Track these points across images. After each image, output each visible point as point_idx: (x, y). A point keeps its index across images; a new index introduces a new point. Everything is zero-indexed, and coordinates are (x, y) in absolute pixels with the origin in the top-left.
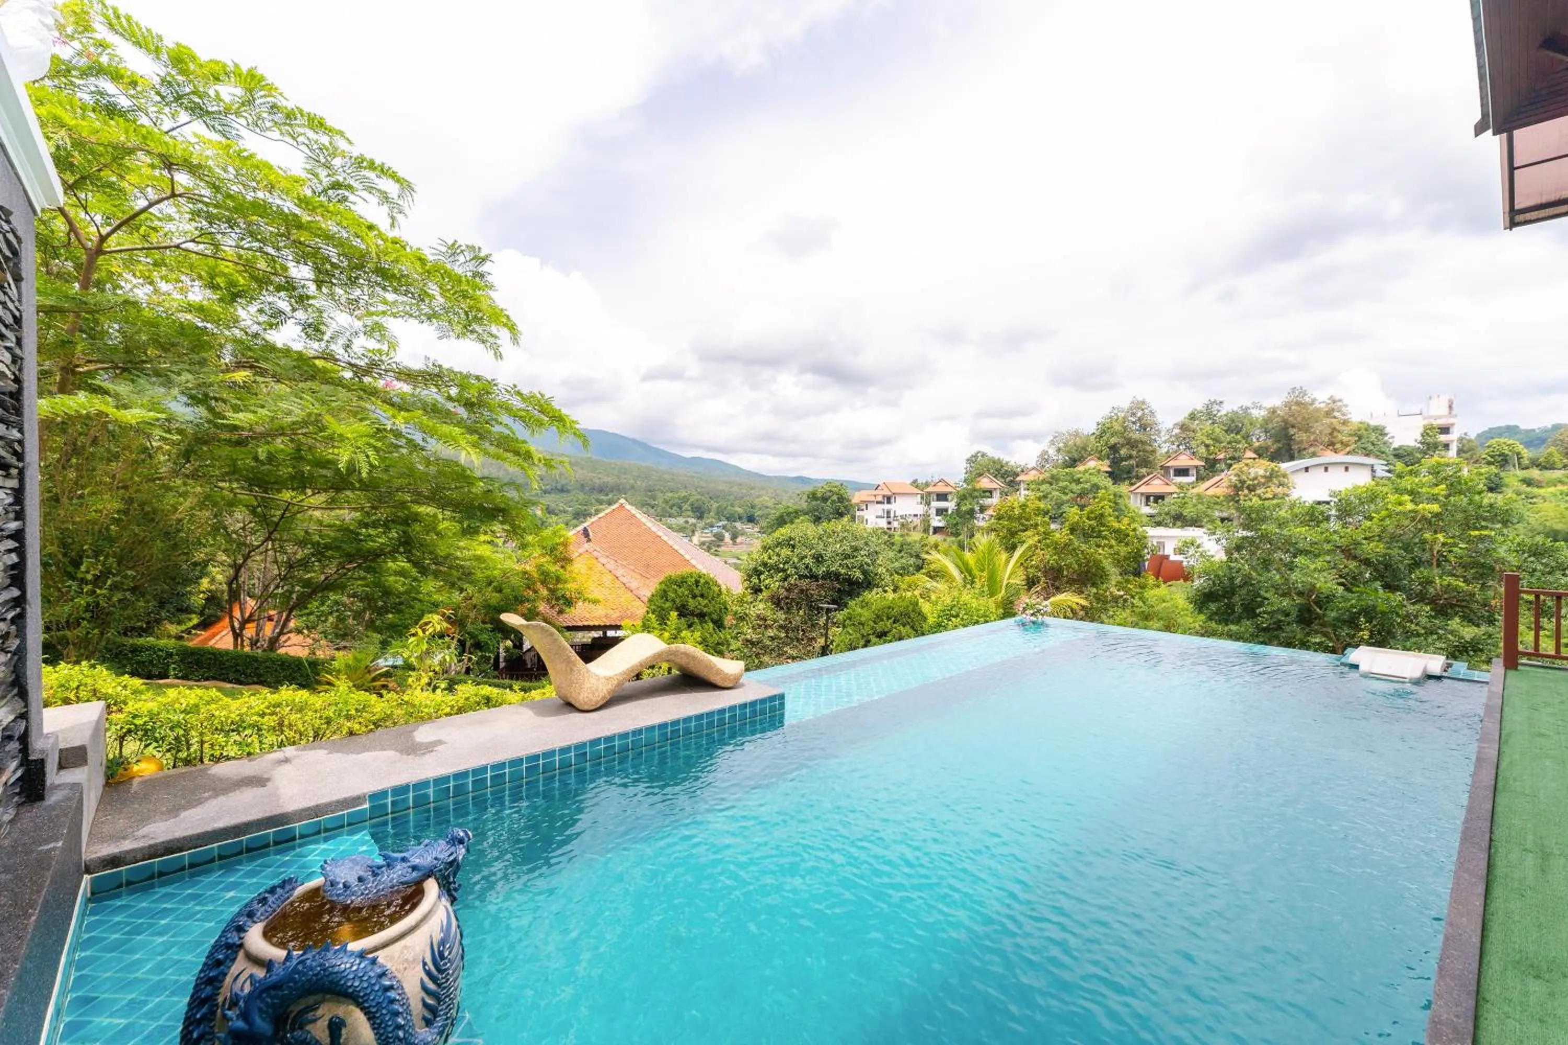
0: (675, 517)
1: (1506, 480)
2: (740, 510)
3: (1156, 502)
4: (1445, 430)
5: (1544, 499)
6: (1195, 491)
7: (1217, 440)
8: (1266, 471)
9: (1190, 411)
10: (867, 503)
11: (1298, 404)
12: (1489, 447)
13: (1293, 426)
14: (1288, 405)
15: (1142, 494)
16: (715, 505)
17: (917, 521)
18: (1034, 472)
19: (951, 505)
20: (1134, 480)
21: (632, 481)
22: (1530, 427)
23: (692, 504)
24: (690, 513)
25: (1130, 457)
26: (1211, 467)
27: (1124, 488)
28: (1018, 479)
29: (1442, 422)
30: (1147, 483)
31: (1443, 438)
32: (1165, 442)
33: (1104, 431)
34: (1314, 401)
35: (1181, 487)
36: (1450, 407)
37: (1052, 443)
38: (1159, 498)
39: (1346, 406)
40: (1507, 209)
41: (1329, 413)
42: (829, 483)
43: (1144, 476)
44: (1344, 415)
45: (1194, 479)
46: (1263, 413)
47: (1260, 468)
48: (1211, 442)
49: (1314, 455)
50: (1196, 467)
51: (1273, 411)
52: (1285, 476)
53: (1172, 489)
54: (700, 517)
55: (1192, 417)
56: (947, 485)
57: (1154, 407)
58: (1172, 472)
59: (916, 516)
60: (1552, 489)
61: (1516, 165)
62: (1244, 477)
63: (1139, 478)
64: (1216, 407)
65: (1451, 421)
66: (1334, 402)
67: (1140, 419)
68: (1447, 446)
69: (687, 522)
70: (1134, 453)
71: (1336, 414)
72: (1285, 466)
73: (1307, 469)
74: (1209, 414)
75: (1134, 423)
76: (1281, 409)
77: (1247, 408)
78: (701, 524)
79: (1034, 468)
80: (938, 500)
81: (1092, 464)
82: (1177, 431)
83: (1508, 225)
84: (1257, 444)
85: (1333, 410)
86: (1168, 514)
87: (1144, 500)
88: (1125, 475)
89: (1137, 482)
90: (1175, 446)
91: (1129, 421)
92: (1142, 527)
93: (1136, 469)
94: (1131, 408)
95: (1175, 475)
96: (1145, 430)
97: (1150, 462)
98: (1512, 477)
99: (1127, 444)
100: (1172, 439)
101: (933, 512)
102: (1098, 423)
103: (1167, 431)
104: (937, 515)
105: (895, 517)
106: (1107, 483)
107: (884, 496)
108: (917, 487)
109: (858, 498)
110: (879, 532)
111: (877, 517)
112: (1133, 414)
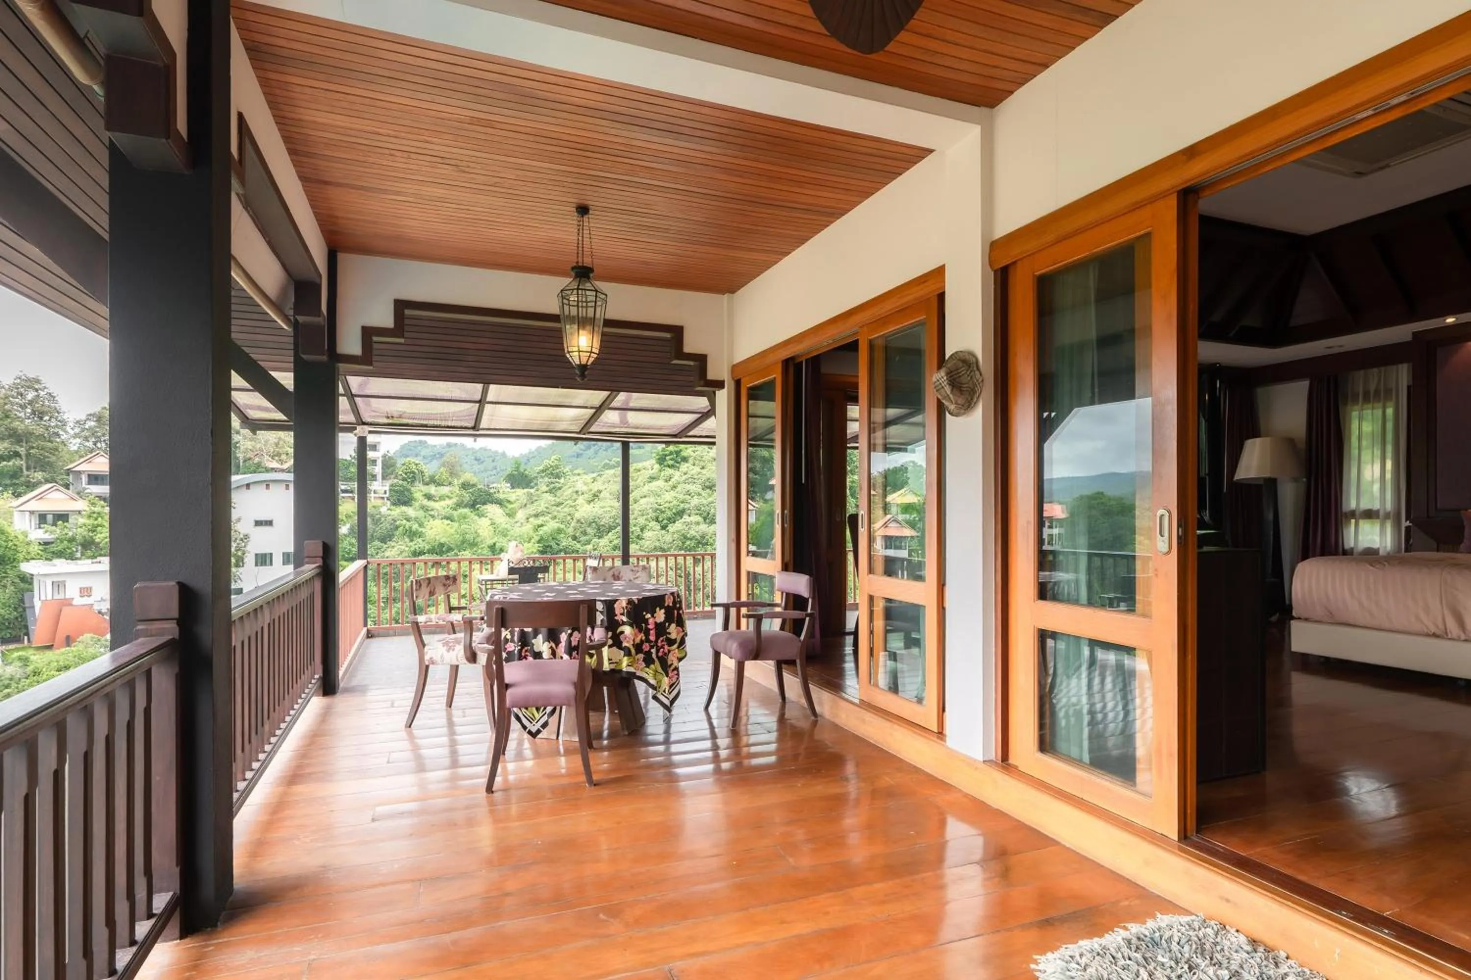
1: (415, 495)
3: (54, 523)
4: (374, 447)
12: (403, 464)
15: (32, 512)
20: (21, 489)
25: (17, 455)
30: (40, 497)
32: (75, 436)
35: (96, 501)
38: (62, 517)
43: (39, 485)
58: (84, 478)
63: (31, 486)
67: (30, 402)
68: (376, 462)
70: (22, 451)
86: (72, 540)
87: (35, 520)
88: (8, 482)
89: (25, 493)
90: (90, 444)
91: (12, 404)
92: (28, 560)
93: (25, 473)
94: (16, 386)
95: (89, 483)
96: (41, 418)
97: (51, 464)
98: (418, 491)
99: (10, 436)
100: (85, 434)
103: (77, 422)
112: (20, 394)
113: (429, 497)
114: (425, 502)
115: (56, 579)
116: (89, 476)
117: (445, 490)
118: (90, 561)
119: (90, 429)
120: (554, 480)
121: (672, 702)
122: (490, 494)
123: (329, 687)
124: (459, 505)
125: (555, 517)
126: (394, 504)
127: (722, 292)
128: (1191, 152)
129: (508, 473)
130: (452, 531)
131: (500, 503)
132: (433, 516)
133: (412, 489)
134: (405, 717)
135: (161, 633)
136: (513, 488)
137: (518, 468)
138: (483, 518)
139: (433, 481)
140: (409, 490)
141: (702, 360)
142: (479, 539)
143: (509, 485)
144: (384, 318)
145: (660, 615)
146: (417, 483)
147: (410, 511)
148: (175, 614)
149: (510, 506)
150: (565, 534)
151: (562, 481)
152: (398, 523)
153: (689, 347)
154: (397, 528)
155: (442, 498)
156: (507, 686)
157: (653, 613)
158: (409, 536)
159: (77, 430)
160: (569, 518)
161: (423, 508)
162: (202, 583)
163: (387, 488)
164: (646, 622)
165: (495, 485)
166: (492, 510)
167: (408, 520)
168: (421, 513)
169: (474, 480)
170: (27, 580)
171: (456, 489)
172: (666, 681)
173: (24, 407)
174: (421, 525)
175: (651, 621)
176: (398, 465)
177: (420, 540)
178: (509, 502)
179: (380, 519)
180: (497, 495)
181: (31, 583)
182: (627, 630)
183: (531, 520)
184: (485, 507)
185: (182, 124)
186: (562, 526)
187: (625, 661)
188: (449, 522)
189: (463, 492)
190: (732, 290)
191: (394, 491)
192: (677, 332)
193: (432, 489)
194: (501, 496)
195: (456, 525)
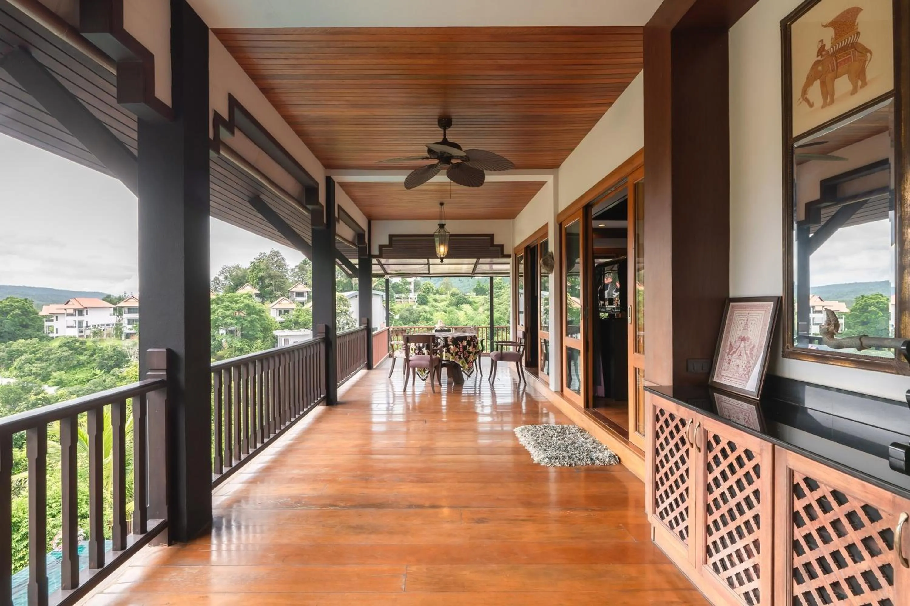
3: (284, 314)
6: (305, 308)
10: (56, 316)
15: (277, 309)
17: (110, 330)
25: (271, 285)
27: (267, 305)
30: (279, 303)
32: (291, 276)
33: (255, 268)
35: (298, 305)
37: (222, 273)
38: (287, 311)
43: (279, 297)
45: (306, 299)
50: (307, 292)
53: (294, 306)
55: (305, 262)
57: (284, 255)
58: (295, 294)
59: (108, 325)
63: (276, 298)
67: (276, 262)
70: (273, 283)
72: (346, 294)
80: (129, 312)
81: (248, 288)
82: (297, 270)
86: (291, 321)
87: (278, 312)
88: (268, 296)
89: (274, 301)
90: (296, 279)
91: (270, 263)
92: (275, 330)
93: (274, 292)
94: (270, 255)
95: (296, 296)
96: (279, 269)
97: (283, 288)
98: (431, 297)
99: (269, 277)
100: (295, 275)
101: (125, 322)
102: (251, 263)
103: (292, 270)
104: (129, 324)
105: (87, 326)
106: (256, 302)
107: (75, 310)
108: (110, 302)
109: (45, 311)
110: (70, 340)
111: (68, 327)
112: (272, 259)
113: (436, 301)
114: (434, 303)
115: (286, 338)
116: (297, 293)
117: (443, 297)
118: (296, 330)
119: (296, 272)
120: (498, 291)
121: (471, 374)
122: (465, 299)
123: (369, 366)
124: (450, 305)
125: (498, 310)
126: (420, 304)
127: (510, 218)
128: (582, 197)
129: (475, 287)
130: (446, 318)
131: (470, 303)
132: (437, 311)
133: (428, 296)
134: (388, 376)
135: (322, 336)
136: (477, 295)
137: (479, 285)
138: (461, 312)
139: (437, 292)
140: (426, 297)
141: (502, 246)
142: (458, 322)
143: (475, 294)
144: (386, 241)
145: (465, 343)
146: (430, 294)
147: (427, 308)
148: (324, 331)
149: (475, 305)
150: (503, 319)
151: (503, 291)
152: (421, 314)
153: (496, 242)
154: (421, 316)
155: (442, 301)
156: (410, 361)
157: (462, 342)
158: (426, 321)
159: (292, 273)
160: (505, 311)
161: (433, 306)
162: (330, 325)
163: (416, 296)
164: (459, 345)
165: (468, 294)
166: (466, 307)
167: (426, 312)
168: (432, 309)
169: (457, 292)
170: (275, 338)
171: (449, 296)
172: (467, 366)
173: (273, 264)
174: (432, 315)
175: (461, 345)
176: (421, 285)
177: (431, 322)
178: (475, 303)
179: (413, 312)
180: (468, 299)
181: (277, 340)
182: (452, 347)
183: (486, 312)
184: (463, 305)
185: (325, 221)
186: (502, 316)
187: (451, 357)
188: (444, 313)
189: (452, 298)
190: (514, 218)
191: (420, 298)
192: (492, 236)
193: (437, 297)
194: (471, 300)
195: (447, 314)
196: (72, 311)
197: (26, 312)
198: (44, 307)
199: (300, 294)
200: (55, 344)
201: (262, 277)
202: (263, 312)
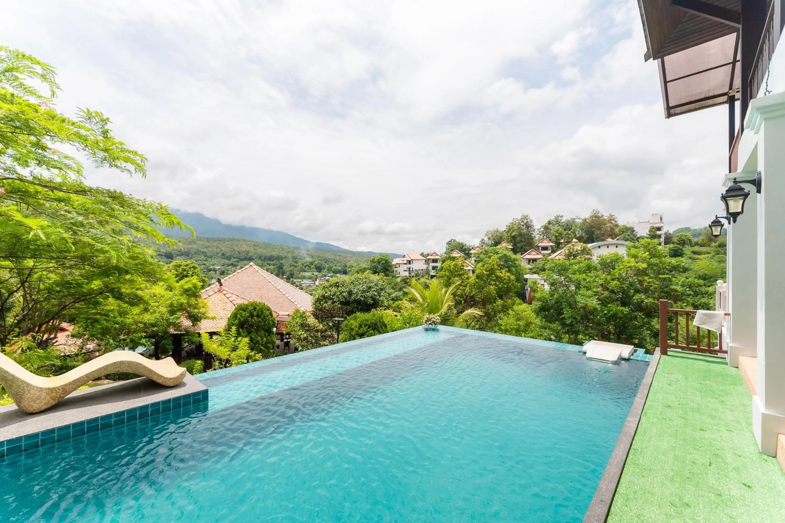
0: (307, 272)
1: (685, 252)
2: (340, 268)
3: (533, 262)
4: (659, 229)
5: (701, 260)
6: (550, 257)
7: (560, 234)
8: (581, 247)
9: (548, 220)
10: (399, 264)
11: (596, 217)
12: (678, 236)
13: (594, 227)
14: (591, 217)
15: (527, 259)
16: (327, 266)
17: (423, 273)
18: (478, 249)
19: (439, 265)
20: (523, 252)
21: (285, 254)
22: (695, 228)
23: (316, 265)
24: (315, 270)
26: (558, 246)
27: (518, 256)
28: (470, 252)
29: (657, 225)
30: (529, 254)
31: (658, 233)
32: (537, 234)
33: (510, 229)
34: (602, 216)
35: (544, 255)
36: (661, 219)
37: (486, 235)
38: (534, 260)
39: (617, 218)
40: (666, 107)
41: (610, 221)
42: (381, 254)
43: (528, 251)
44: (616, 222)
45: (550, 251)
46: (581, 221)
47: (579, 246)
48: (557, 234)
49: (603, 240)
50: (551, 246)
51: (585, 220)
52: (589, 250)
53: (540, 256)
54: (320, 272)
55: (549, 223)
56: (437, 255)
57: (532, 218)
58: (540, 248)
59: (423, 270)
60: (704, 256)
61: (667, 80)
62: (571, 251)
63: (526, 251)
64: (560, 218)
65: (661, 225)
66: (611, 216)
67: (525, 224)
68: (660, 236)
69: (313, 274)
71: (613, 222)
72: (589, 245)
73: (599, 247)
74: (557, 222)
75: (523, 226)
76: (588, 219)
77: (574, 219)
78: (320, 275)
79: (477, 247)
80: (433, 262)
81: (504, 245)
82: (542, 229)
83: (667, 116)
84: (578, 235)
85: (611, 220)
86: (538, 268)
87: (527, 262)
88: (520, 250)
90: (542, 237)
91: (520, 225)
92: (526, 274)
93: (524, 247)
94: (521, 219)
95: (542, 250)
96: (528, 229)
97: (531, 244)
98: (687, 250)
99: (520, 235)
100: (541, 233)
101: (431, 268)
102: (507, 226)
103: (538, 229)
104: (433, 269)
105: (412, 270)
106: (510, 254)
107: (407, 261)
108: (423, 256)
109: (395, 262)
110: (405, 278)
111: (404, 271)
112: (523, 221)
113: (695, 253)
114: (692, 255)
115: (533, 280)
117: (705, 249)
133: (684, 249)
139: (697, 244)
140: (681, 250)
146: (686, 246)
147: (682, 260)
155: (704, 253)
159: (538, 232)
161: (690, 258)
168: (689, 260)
170: (525, 280)
176: (675, 237)
181: (527, 282)
191: (671, 250)
193: (697, 249)
196: (405, 262)
197: (387, 262)
198: (394, 260)
199: (545, 248)
200: (399, 280)
201: (515, 235)
202: (517, 260)
